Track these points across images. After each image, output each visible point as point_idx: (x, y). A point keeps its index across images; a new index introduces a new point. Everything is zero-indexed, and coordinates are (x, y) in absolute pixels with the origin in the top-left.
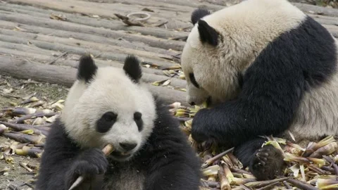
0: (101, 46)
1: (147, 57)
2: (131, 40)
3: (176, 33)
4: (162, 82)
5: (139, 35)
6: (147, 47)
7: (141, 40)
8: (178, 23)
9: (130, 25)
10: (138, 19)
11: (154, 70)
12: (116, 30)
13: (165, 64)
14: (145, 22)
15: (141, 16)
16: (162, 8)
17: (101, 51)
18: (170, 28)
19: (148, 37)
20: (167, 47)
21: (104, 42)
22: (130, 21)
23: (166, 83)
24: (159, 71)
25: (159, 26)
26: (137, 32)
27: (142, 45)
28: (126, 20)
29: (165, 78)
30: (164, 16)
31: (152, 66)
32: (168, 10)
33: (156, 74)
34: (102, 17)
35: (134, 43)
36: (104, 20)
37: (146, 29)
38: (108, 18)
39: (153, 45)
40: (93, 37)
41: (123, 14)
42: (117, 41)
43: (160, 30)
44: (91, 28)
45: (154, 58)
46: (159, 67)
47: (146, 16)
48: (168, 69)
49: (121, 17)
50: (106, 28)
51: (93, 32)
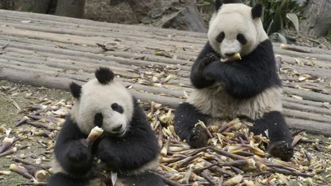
0: (88, 64)
1: (117, 71)
2: (107, 60)
3: (136, 55)
4: (128, 87)
5: (112, 57)
6: (118, 64)
7: (114, 60)
8: (137, 48)
9: (106, 50)
10: (112, 46)
11: (122, 79)
12: (98, 53)
13: (130, 75)
14: (116, 48)
15: (113, 44)
16: (127, 39)
17: (88, 67)
18: (132, 52)
19: (118, 58)
20: (130, 64)
21: (90, 62)
22: (106, 47)
23: (130, 87)
24: (126, 80)
25: (125, 51)
26: (111, 54)
27: (114, 63)
28: (103, 47)
29: (130, 84)
30: (128, 44)
31: (121, 76)
32: (130, 40)
33: (124, 81)
34: (88, 46)
35: (109, 62)
36: (90, 47)
37: (116, 53)
38: (92, 46)
39: (121, 63)
40: (82, 58)
41: (102, 44)
42: (98, 61)
43: (126, 53)
45: (122, 71)
46: (125, 77)
47: (116, 44)
48: (131, 78)
49: (100, 46)
50: (91, 52)
51: (82, 56)
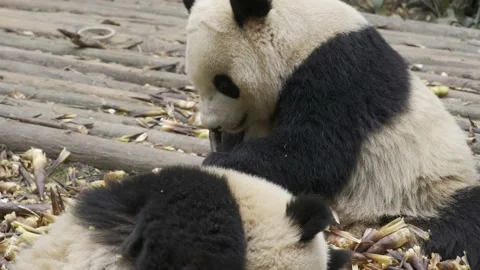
0: (37, 81)
1: (110, 98)
2: (84, 70)
3: (157, 59)
4: (135, 137)
5: (97, 63)
6: (111, 81)
7: (101, 71)
8: (158, 43)
9: (83, 46)
10: (96, 38)
11: (122, 118)
12: (62, 53)
13: (140, 107)
14: (107, 41)
15: (100, 32)
16: (134, 19)
17: (37, 89)
18: (147, 51)
19: (112, 66)
20: (142, 82)
21: (42, 74)
22: (83, 40)
23: (141, 138)
24: (130, 119)
25: (130, 48)
26: (94, 57)
27: (102, 77)
28: (75, 38)
29: (139, 130)
30: (137, 32)
31: (119, 111)
32: (143, 22)
33: (126, 123)
34: (38, 34)
35: (90, 76)
36: (42, 39)
37: (108, 52)
38: (48, 36)
39: (120, 78)
40: (23, 66)
41: (71, 30)
42: (62, 72)
43: (131, 55)
44: (22, 51)
45: (120, 99)
46: (129, 114)
47: (106, 32)
48: (144, 116)
49: (68, 35)
50: (44, 51)
51: (24, 59)
